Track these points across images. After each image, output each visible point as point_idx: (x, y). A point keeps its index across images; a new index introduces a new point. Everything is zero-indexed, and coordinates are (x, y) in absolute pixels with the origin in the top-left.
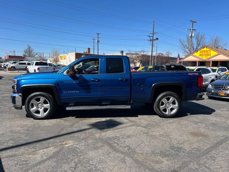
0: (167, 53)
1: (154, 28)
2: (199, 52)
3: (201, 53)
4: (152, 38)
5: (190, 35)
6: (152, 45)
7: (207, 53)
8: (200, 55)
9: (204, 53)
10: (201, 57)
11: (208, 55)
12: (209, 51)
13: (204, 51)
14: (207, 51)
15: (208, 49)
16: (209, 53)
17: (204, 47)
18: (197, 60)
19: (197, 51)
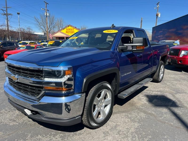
0: (28, 28)
1: (6, 2)
2: (65, 30)
3: (67, 31)
4: (6, 12)
5: (45, 15)
6: (7, 19)
7: (72, 31)
8: (67, 32)
9: (69, 31)
10: (67, 34)
11: (72, 32)
12: (73, 30)
13: (69, 29)
14: (71, 29)
15: (72, 28)
16: (73, 31)
17: (69, 26)
18: (64, 36)
19: (64, 29)
